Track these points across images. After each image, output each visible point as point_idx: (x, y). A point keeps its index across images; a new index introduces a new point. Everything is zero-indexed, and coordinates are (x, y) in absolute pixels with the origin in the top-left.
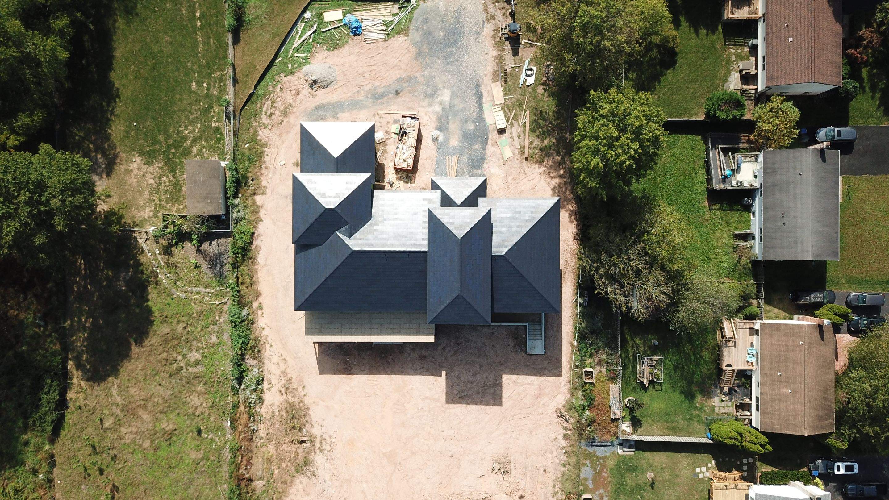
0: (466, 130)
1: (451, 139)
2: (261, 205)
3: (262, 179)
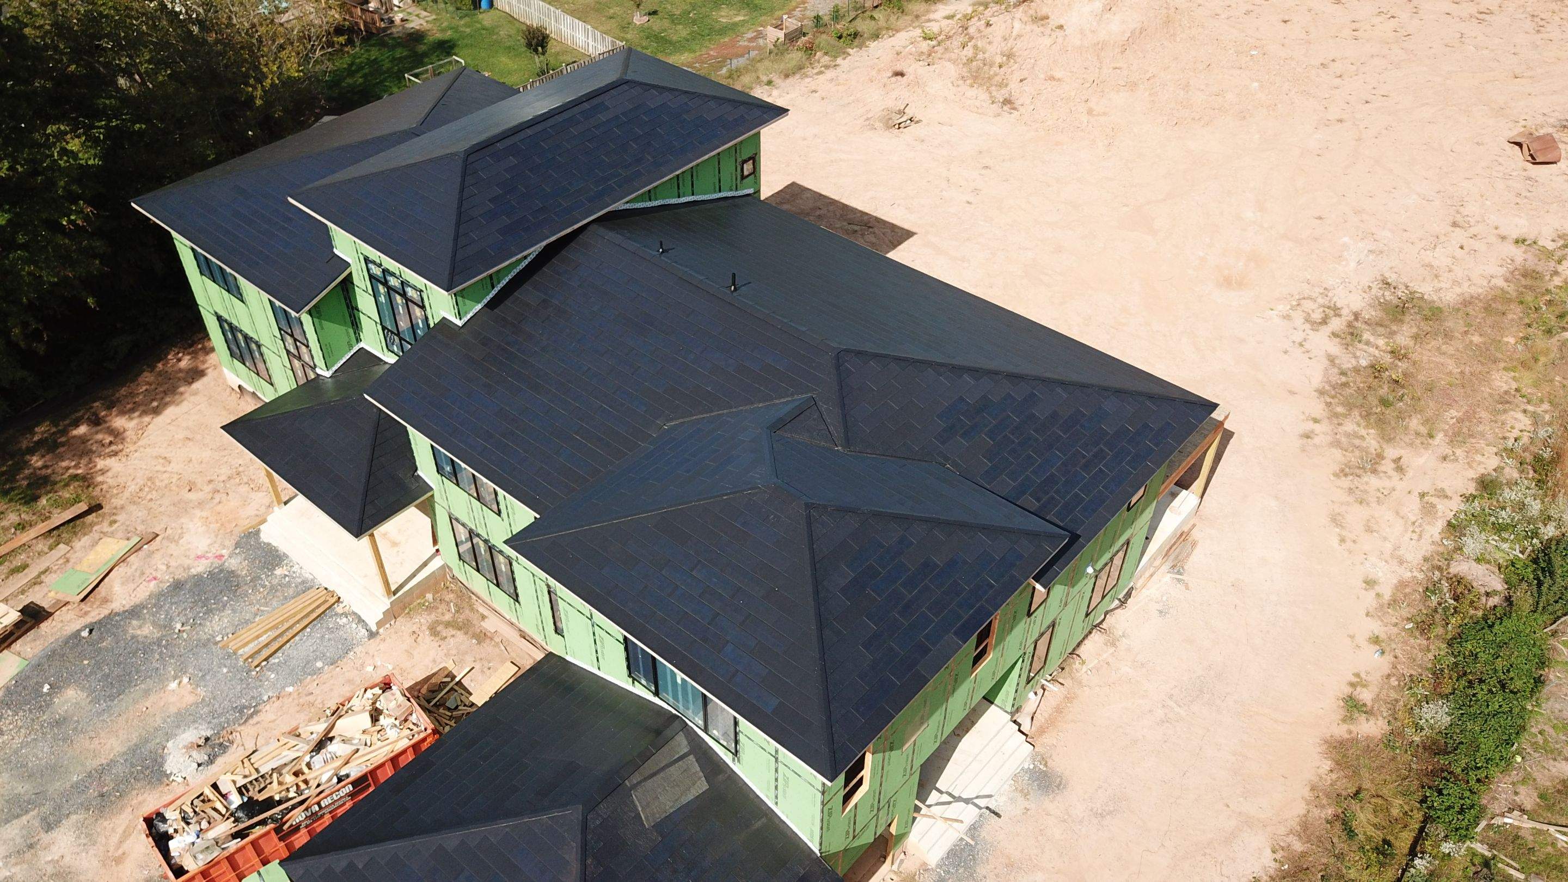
0: (96, 701)
1: (173, 710)
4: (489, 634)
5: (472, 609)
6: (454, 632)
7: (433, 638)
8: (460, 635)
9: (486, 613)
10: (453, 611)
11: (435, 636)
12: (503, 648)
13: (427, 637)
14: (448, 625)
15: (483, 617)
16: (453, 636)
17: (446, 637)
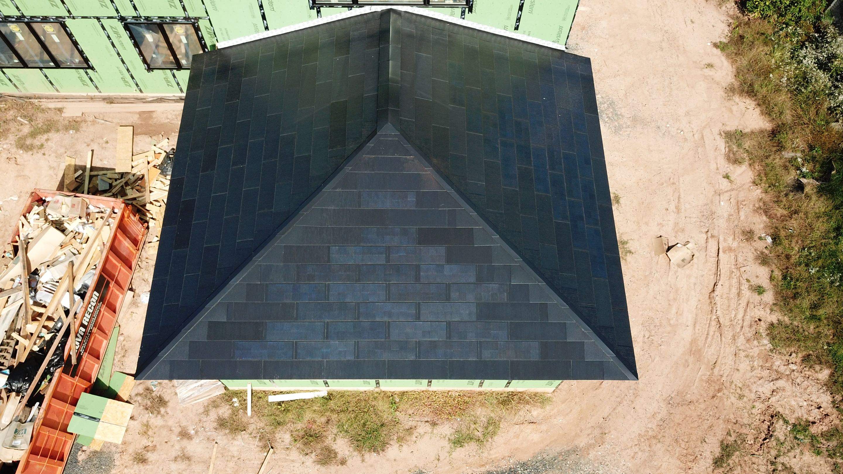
2: (737, 98)
3: (757, 192)
4: (78, 119)
5: (43, 111)
6: (45, 136)
7: (31, 153)
8: (52, 135)
9: (59, 105)
10: (26, 122)
11: (31, 149)
12: (103, 121)
13: (25, 155)
14: (33, 135)
15: (60, 110)
16: (47, 140)
17: (42, 145)
